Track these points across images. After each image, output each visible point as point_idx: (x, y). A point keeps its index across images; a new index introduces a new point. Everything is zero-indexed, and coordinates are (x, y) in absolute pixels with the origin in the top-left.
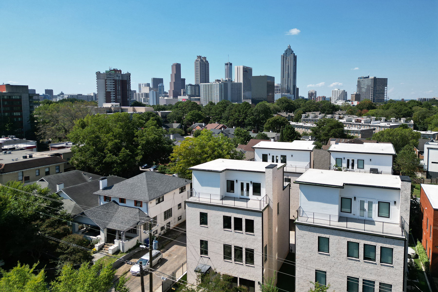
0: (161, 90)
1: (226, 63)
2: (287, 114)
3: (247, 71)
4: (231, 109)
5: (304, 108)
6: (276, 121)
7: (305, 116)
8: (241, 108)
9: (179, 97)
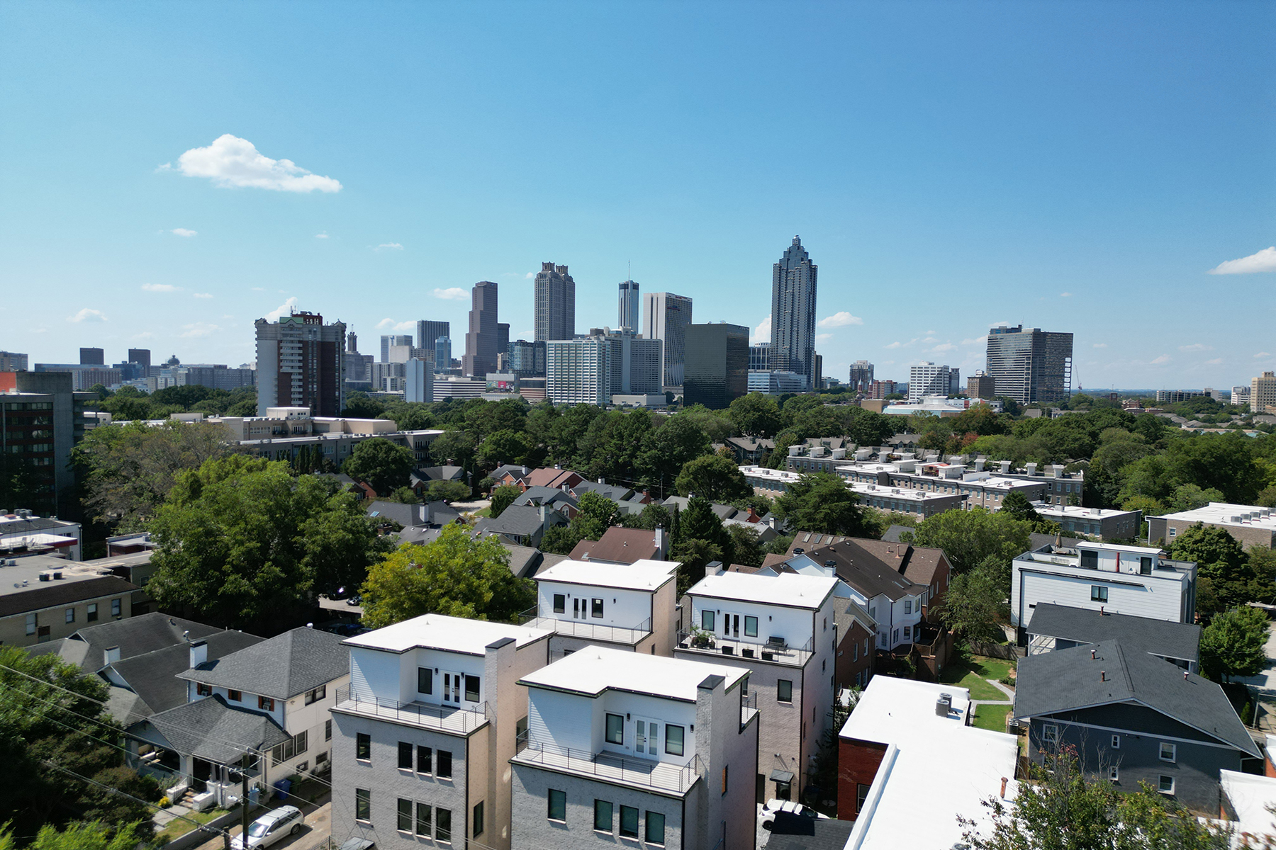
0: (442, 354)
1: (623, 281)
2: (754, 443)
3: (678, 308)
4: (600, 429)
5: (802, 427)
6: (705, 467)
7: (797, 451)
8: (626, 428)
9: (489, 376)
